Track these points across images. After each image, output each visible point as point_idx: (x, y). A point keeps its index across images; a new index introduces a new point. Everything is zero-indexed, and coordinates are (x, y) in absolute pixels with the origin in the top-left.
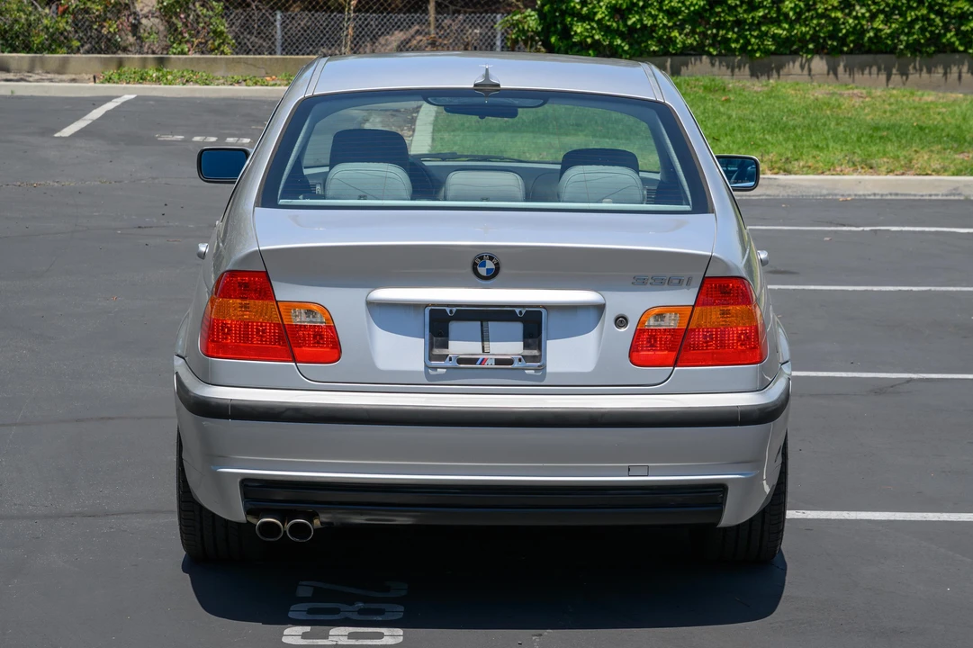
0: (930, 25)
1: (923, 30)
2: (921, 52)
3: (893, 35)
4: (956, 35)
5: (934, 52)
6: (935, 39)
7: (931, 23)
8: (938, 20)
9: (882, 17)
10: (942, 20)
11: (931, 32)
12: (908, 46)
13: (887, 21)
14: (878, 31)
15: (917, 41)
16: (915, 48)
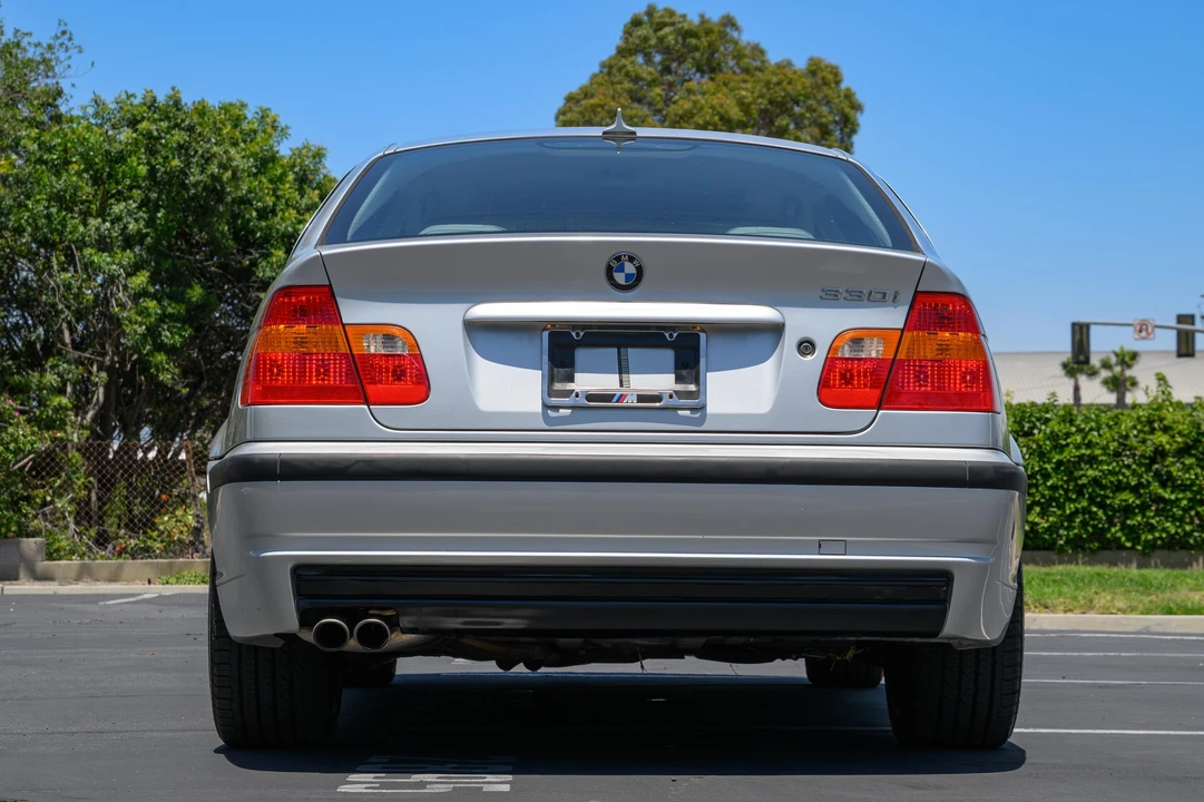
0: (1093, 519)
1: (1084, 524)
2: (1083, 549)
3: (1052, 529)
4: (1122, 529)
5: (1099, 549)
6: (1099, 534)
7: (1093, 516)
8: (1100, 513)
9: (1038, 509)
10: (1105, 513)
11: (1094, 526)
12: (1068, 541)
13: (1043, 514)
14: (1034, 525)
15: (1078, 537)
16: (1077, 544)
